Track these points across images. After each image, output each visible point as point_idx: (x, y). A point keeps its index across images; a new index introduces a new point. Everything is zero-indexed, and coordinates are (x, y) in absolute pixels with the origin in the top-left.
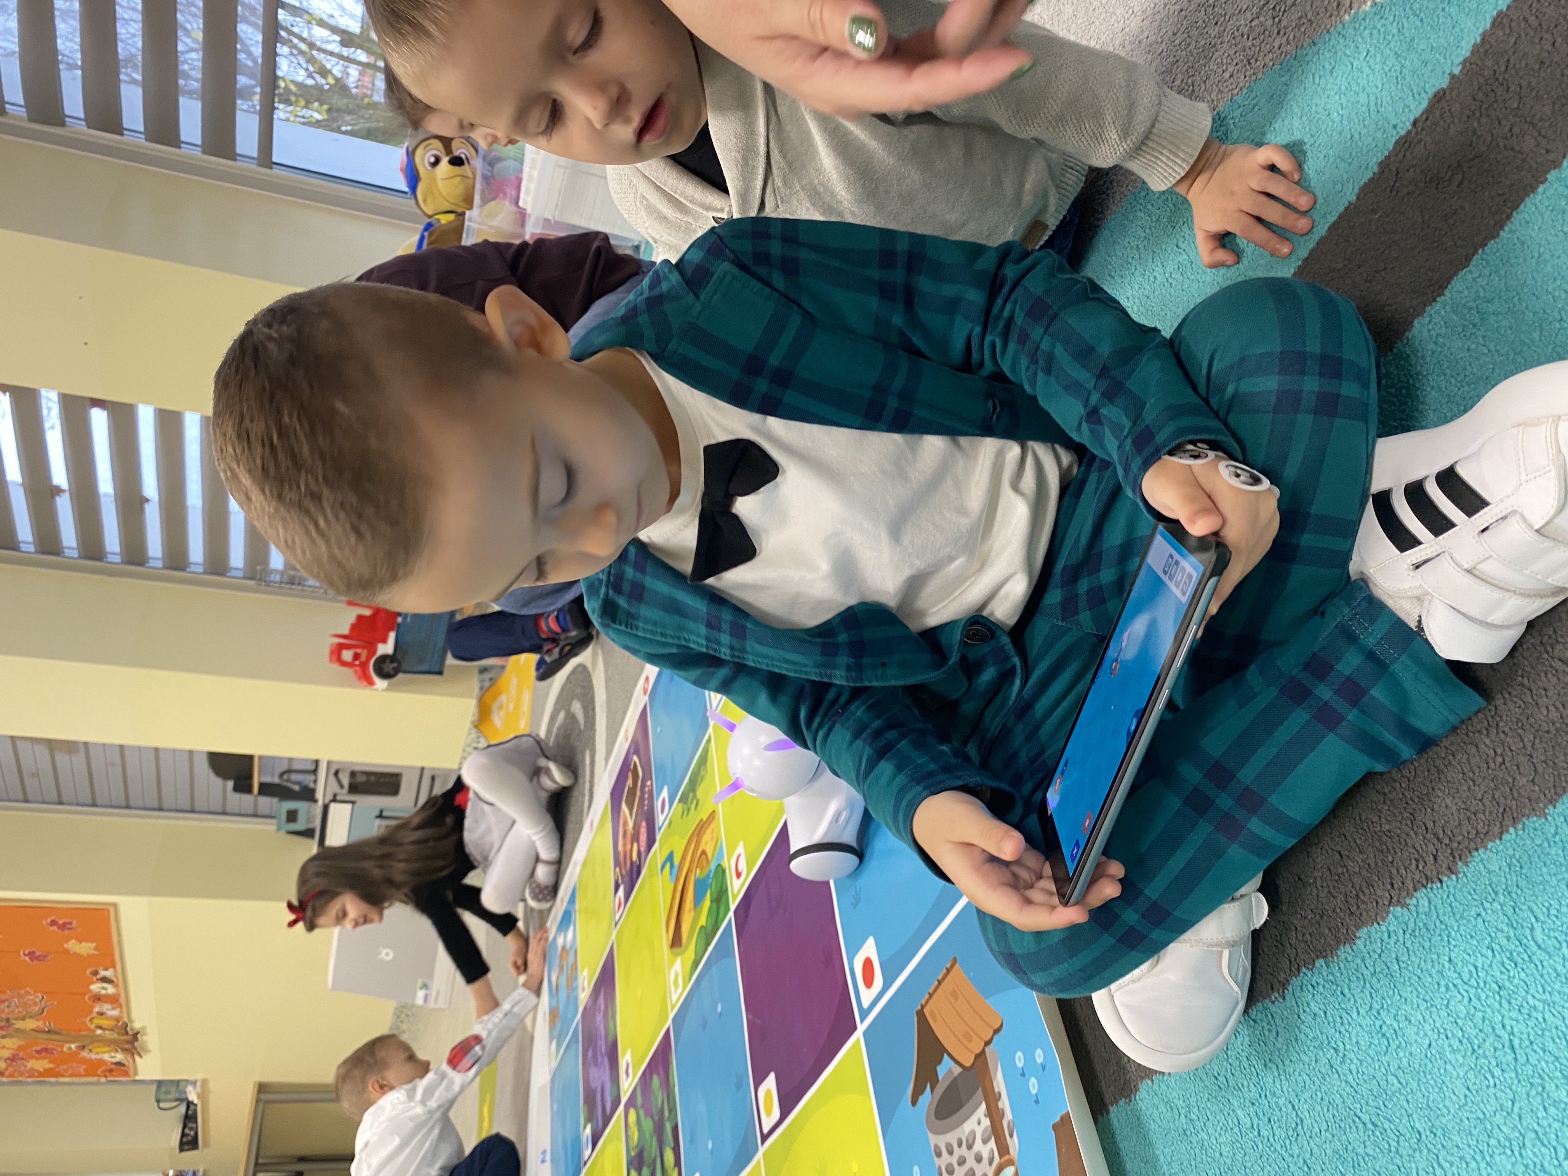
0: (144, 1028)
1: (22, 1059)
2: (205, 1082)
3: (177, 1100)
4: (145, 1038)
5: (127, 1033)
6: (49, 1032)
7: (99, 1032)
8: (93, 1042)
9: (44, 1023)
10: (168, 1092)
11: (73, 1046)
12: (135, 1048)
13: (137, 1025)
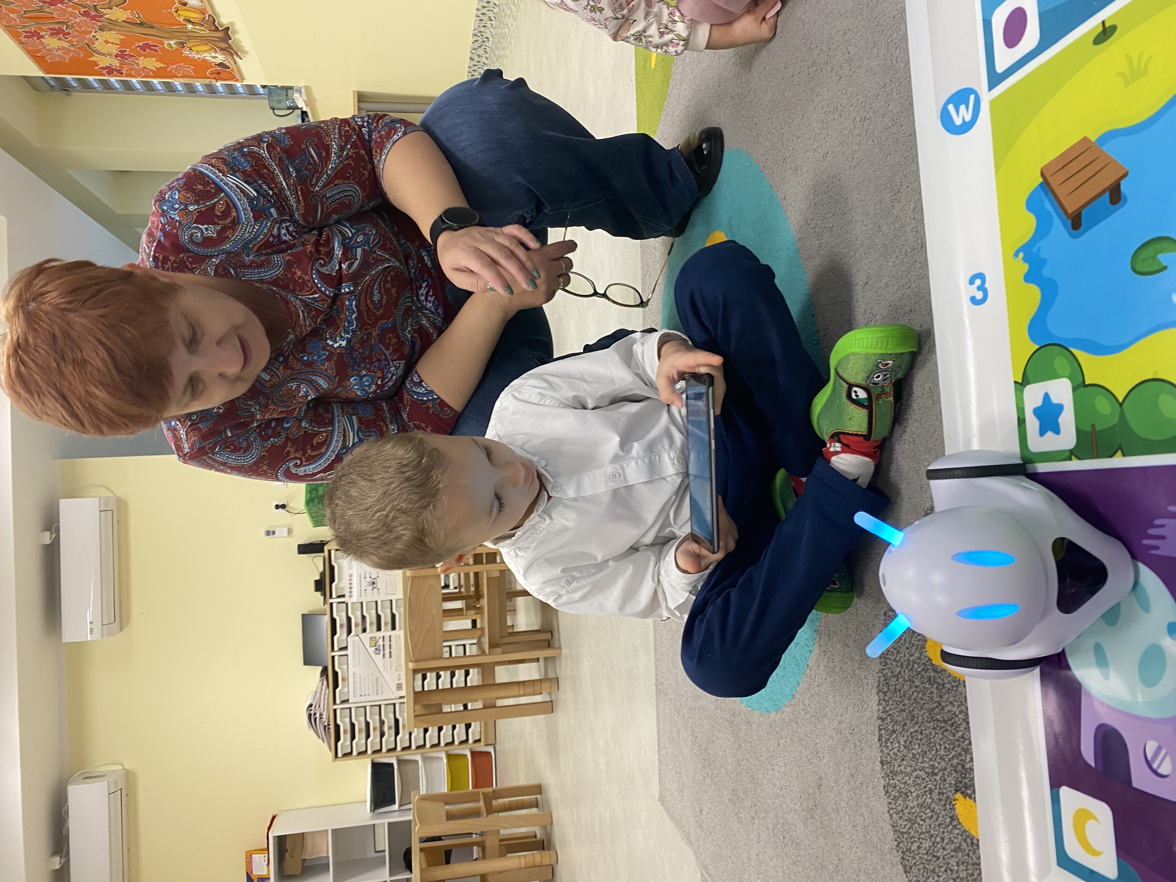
0: (233, 24)
1: (131, 56)
2: (308, 89)
3: (289, 108)
4: (237, 36)
5: (217, 29)
6: (141, 24)
7: (190, 26)
8: (189, 38)
9: (132, 13)
10: (279, 102)
11: (172, 43)
12: (230, 47)
13: (224, 20)
